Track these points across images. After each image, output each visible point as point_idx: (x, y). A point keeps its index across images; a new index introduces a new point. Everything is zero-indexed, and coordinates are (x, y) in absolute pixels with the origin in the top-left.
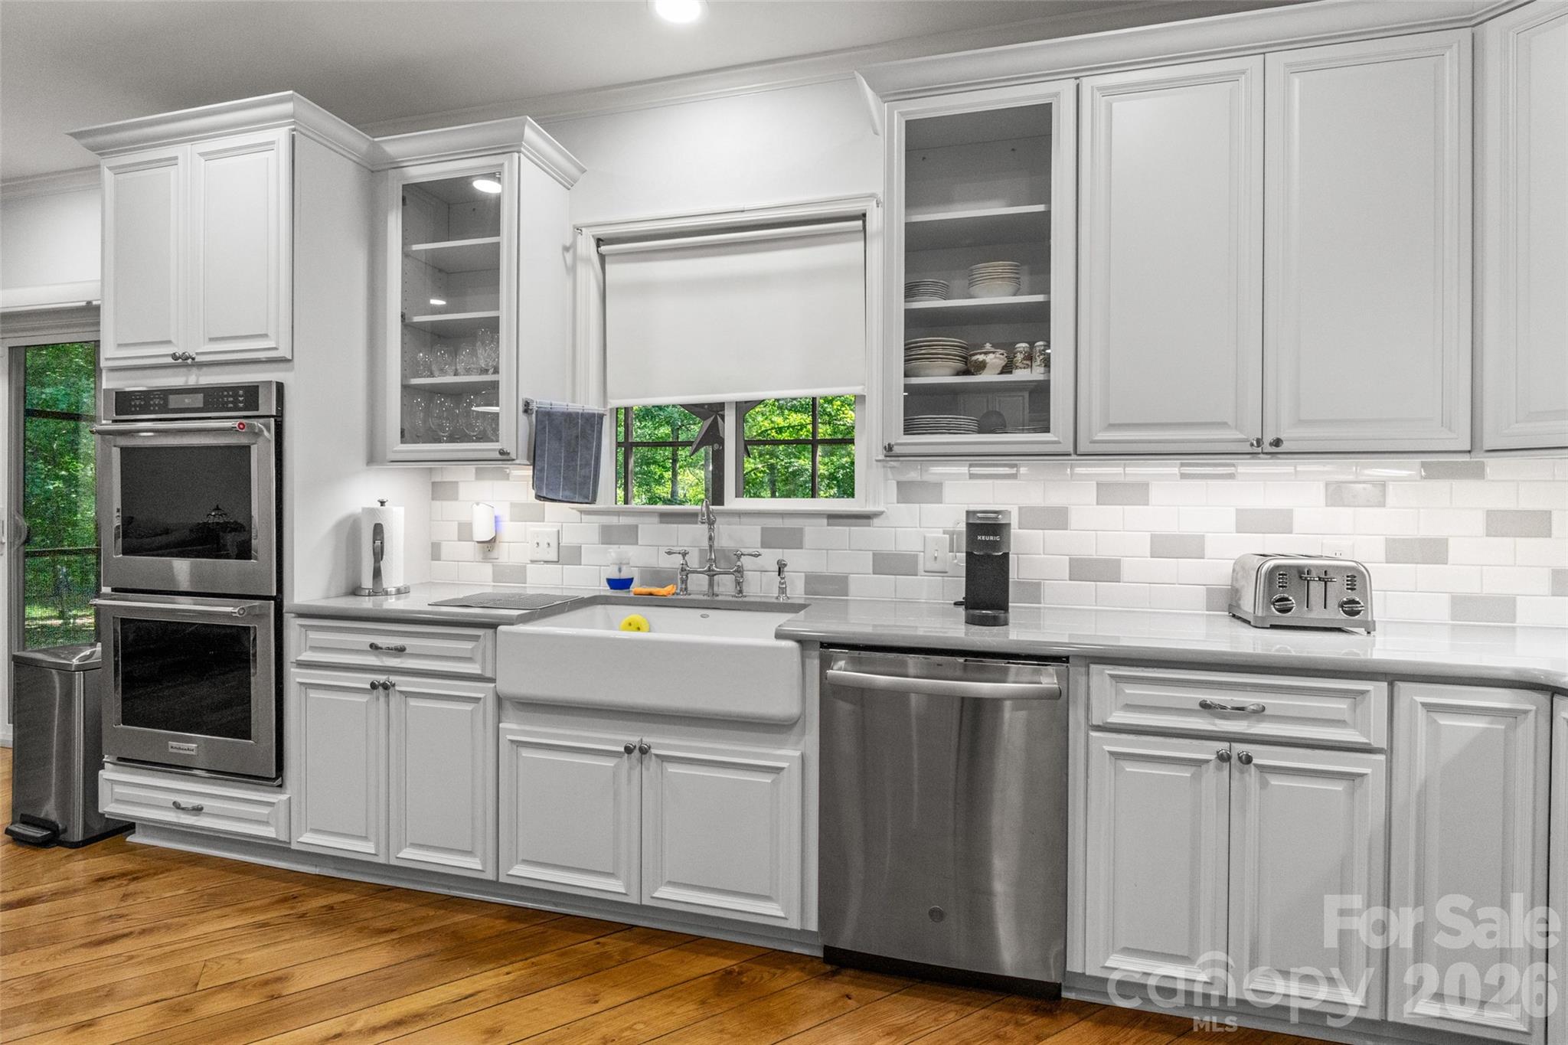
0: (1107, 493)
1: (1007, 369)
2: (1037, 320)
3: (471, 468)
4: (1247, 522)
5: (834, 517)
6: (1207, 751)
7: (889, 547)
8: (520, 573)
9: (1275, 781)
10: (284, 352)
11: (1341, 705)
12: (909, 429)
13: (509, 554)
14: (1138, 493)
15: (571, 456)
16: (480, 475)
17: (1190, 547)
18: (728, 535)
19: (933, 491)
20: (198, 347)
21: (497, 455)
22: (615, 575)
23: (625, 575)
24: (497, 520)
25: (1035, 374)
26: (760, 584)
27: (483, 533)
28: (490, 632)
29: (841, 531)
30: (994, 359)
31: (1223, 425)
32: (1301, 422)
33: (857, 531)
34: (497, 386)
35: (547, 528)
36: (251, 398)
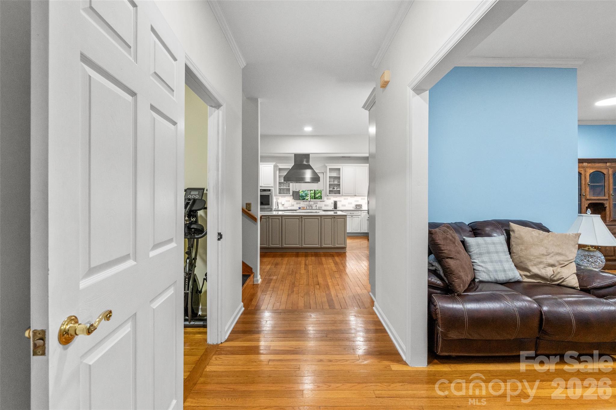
0: (345, 199)
1: (337, 189)
2: (339, 185)
3: (281, 197)
4: (356, 201)
5: (321, 201)
6: (350, 216)
7: (326, 204)
8: (287, 207)
9: (355, 218)
10: (272, 186)
11: (358, 213)
12: (329, 194)
13: (285, 206)
14: (347, 199)
16: (282, 197)
17: (351, 203)
18: (311, 203)
19: (330, 199)
20: (263, 185)
22: (299, 207)
23: (300, 207)
24: (284, 202)
25: (339, 189)
26: (314, 207)
29: (321, 203)
30: (336, 188)
31: (352, 194)
32: (358, 194)
33: (323, 202)
34: (290, 188)
35: (290, 203)
36: (269, 190)
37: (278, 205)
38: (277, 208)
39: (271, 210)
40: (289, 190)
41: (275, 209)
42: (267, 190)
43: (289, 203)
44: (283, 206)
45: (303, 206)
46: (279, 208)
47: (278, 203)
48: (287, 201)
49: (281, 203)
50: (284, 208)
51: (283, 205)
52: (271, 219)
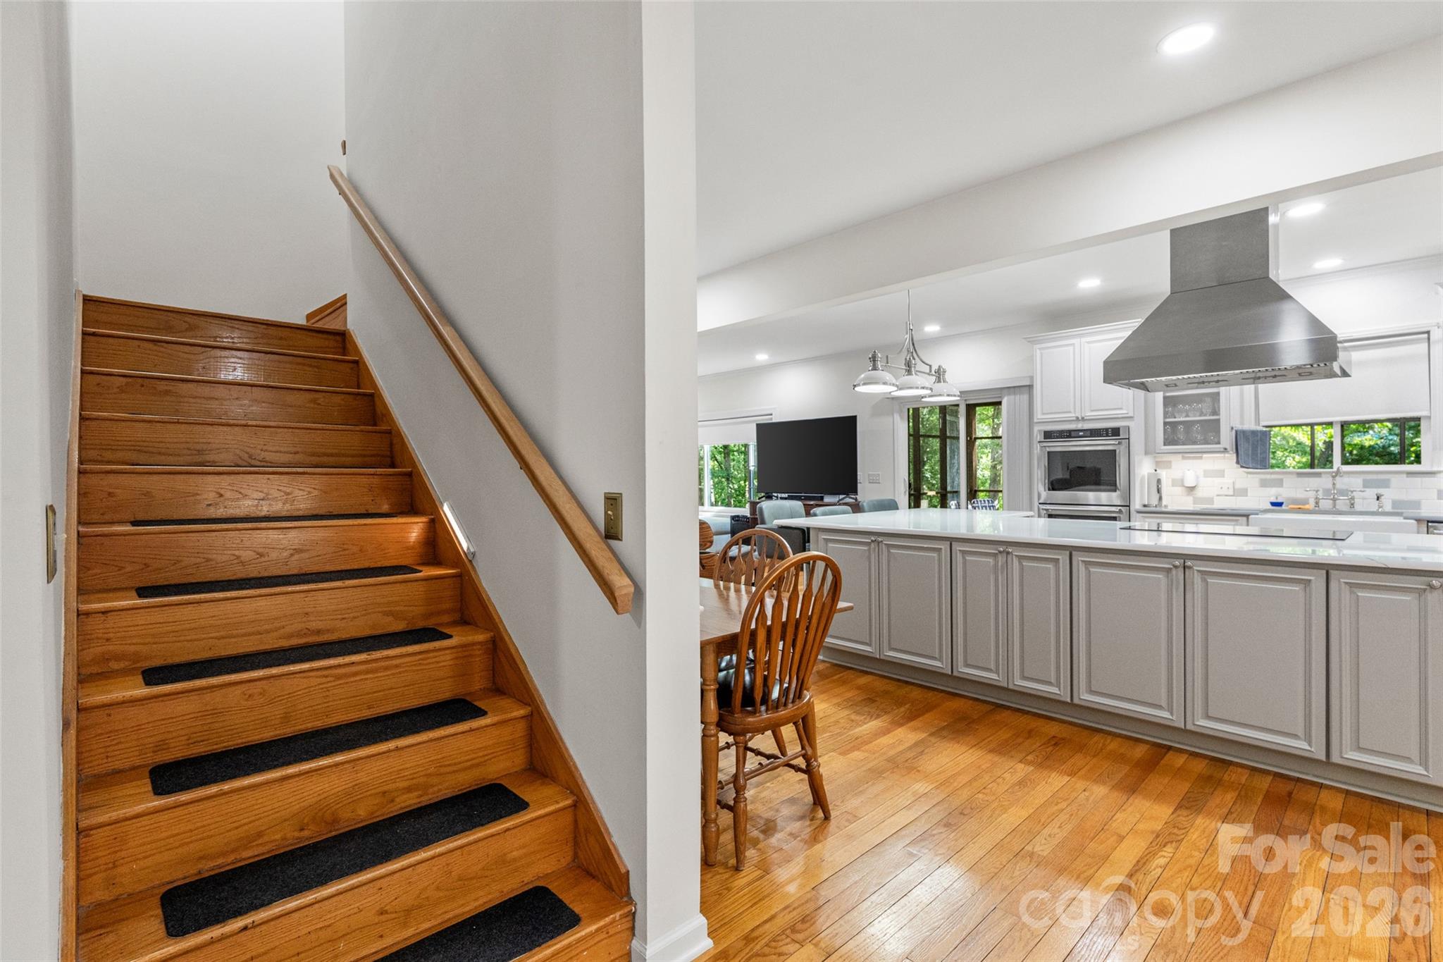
3: (1180, 455)
5: (1409, 473)
8: (1211, 500)
10: (1131, 414)
13: (1200, 493)
15: (1255, 448)
16: (1184, 458)
18: (1342, 483)
20: (1088, 414)
21: (1222, 450)
22: (1275, 501)
23: (1280, 500)
24: (1197, 477)
26: (1366, 503)
27: (1190, 482)
28: (1245, 519)
29: (1416, 480)
33: (1427, 480)
34: (1218, 420)
35: (1227, 481)
36: (1116, 432)
37: (1159, 491)
38: (1154, 501)
39: (1122, 513)
40: (1214, 427)
41: (1145, 506)
42: (1107, 430)
43: (1218, 480)
44: (1188, 495)
45: (1300, 495)
46: (1164, 502)
47: (1159, 481)
48: (1207, 474)
49: (1182, 480)
50: (1195, 503)
51: (1192, 489)
52: (1016, 561)
